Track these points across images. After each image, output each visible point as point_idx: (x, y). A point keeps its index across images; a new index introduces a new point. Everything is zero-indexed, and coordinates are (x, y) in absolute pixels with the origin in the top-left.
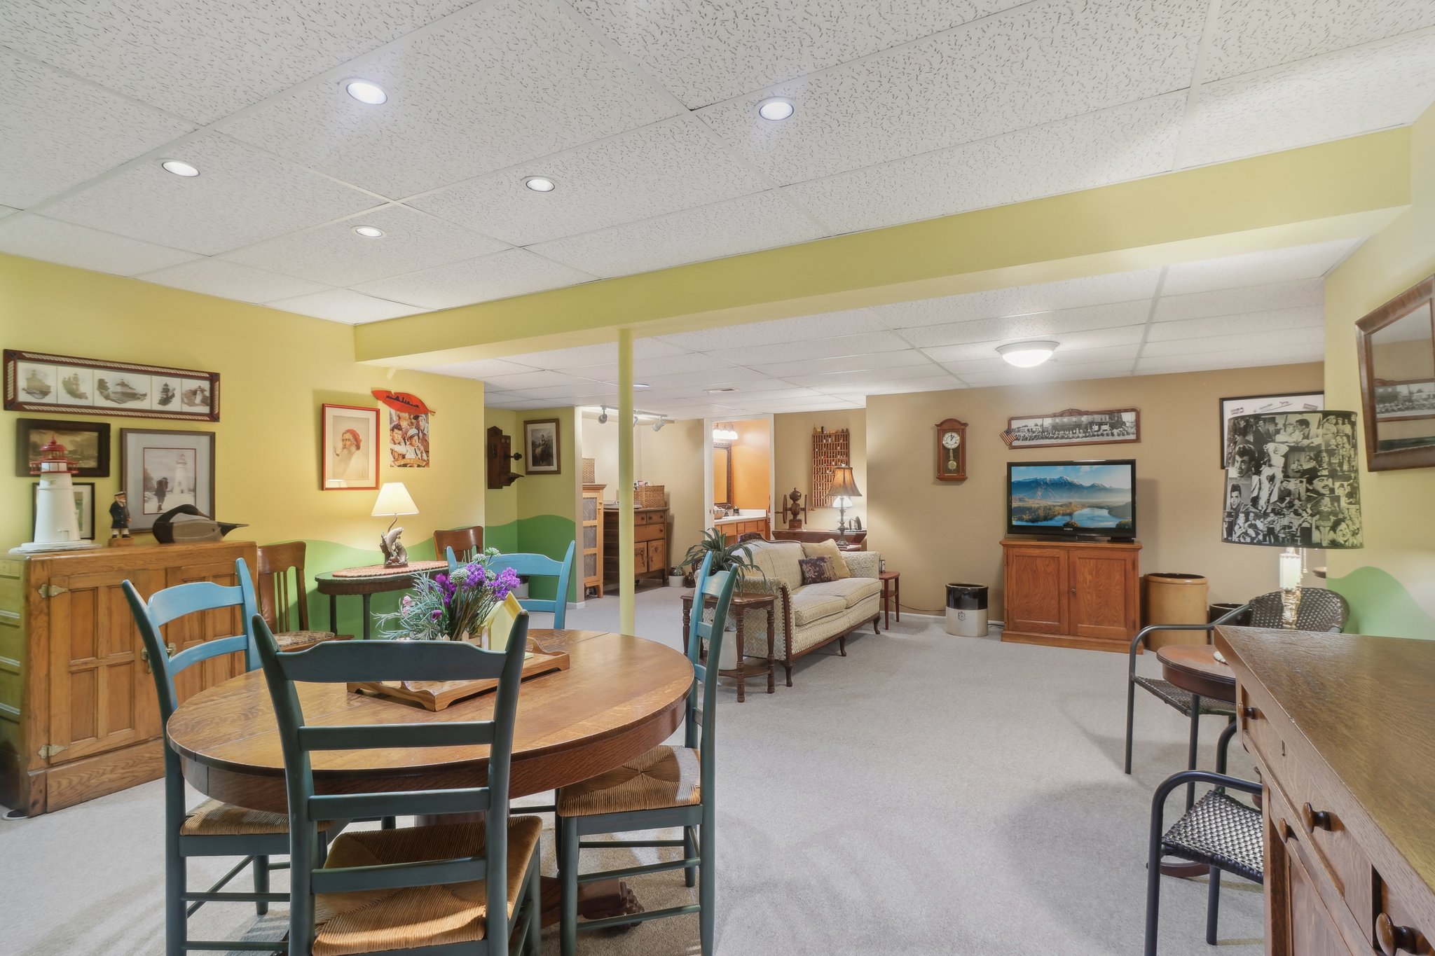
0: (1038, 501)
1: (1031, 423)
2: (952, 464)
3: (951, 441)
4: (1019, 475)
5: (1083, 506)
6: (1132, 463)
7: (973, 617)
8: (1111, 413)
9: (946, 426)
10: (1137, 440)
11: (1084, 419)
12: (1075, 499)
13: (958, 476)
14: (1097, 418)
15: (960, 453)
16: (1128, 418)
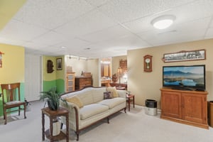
0: (171, 77)
1: (170, 55)
2: (148, 67)
3: (148, 61)
4: (166, 70)
5: (185, 78)
6: (204, 66)
7: (152, 110)
8: (195, 51)
9: (146, 57)
10: (205, 59)
11: (187, 53)
12: (182, 77)
13: (150, 70)
14: (191, 53)
15: (150, 64)
16: (202, 52)
